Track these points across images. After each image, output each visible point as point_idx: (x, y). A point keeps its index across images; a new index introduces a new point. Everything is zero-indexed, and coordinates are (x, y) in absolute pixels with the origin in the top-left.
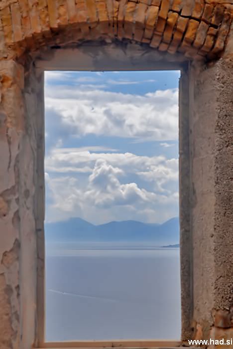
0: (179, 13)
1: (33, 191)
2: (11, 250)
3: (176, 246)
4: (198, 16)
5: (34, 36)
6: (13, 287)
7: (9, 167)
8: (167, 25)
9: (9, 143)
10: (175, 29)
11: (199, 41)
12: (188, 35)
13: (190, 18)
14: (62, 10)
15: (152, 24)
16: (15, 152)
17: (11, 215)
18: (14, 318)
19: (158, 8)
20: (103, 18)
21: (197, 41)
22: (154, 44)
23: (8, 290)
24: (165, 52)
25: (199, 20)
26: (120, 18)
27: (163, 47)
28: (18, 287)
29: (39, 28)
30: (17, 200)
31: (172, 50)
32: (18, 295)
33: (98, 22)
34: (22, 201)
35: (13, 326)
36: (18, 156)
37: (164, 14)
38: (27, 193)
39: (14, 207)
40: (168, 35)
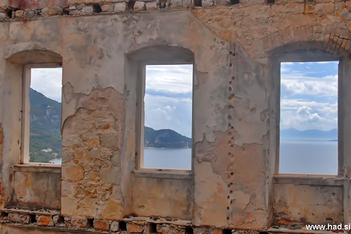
0: (339, 37)
1: (275, 111)
2: (266, 135)
3: (336, 140)
4: (347, 38)
5: (277, 48)
6: (267, 149)
7: (266, 101)
8: (333, 42)
9: (266, 91)
10: (337, 43)
11: (347, 48)
12: (342, 46)
13: (343, 39)
14: (289, 37)
15: (327, 41)
16: (268, 95)
17: (266, 120)
18: (266, 163)
19: (329, 35)
20: (306, 40)
21: (346, 48)
22: (328, 50)
23: (264, 151)
24: (332, 54)
25: (347, 39)
26: (313, 40)
27: (331, 51)
28: (268, 150)
29: (278, 45)
30: (269, 114)
31: (335, 53)
32: (268, 153)
33: (304, 41)
34: (270, 114)
35: (266, 166)
36: (269, 96)
37: (332, 37)
38: (273, 111)
39: (267, 117)
40: (334, 46)
